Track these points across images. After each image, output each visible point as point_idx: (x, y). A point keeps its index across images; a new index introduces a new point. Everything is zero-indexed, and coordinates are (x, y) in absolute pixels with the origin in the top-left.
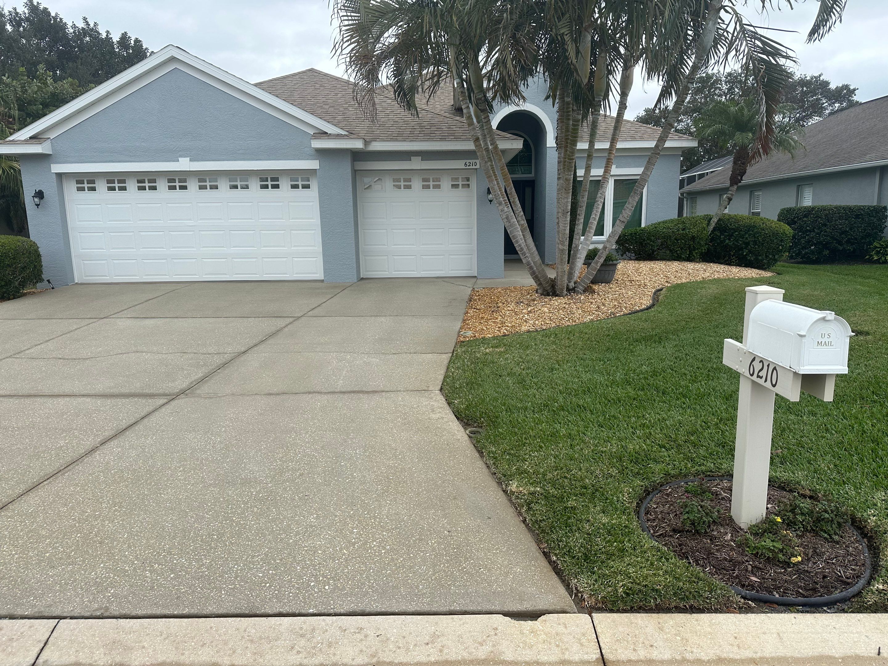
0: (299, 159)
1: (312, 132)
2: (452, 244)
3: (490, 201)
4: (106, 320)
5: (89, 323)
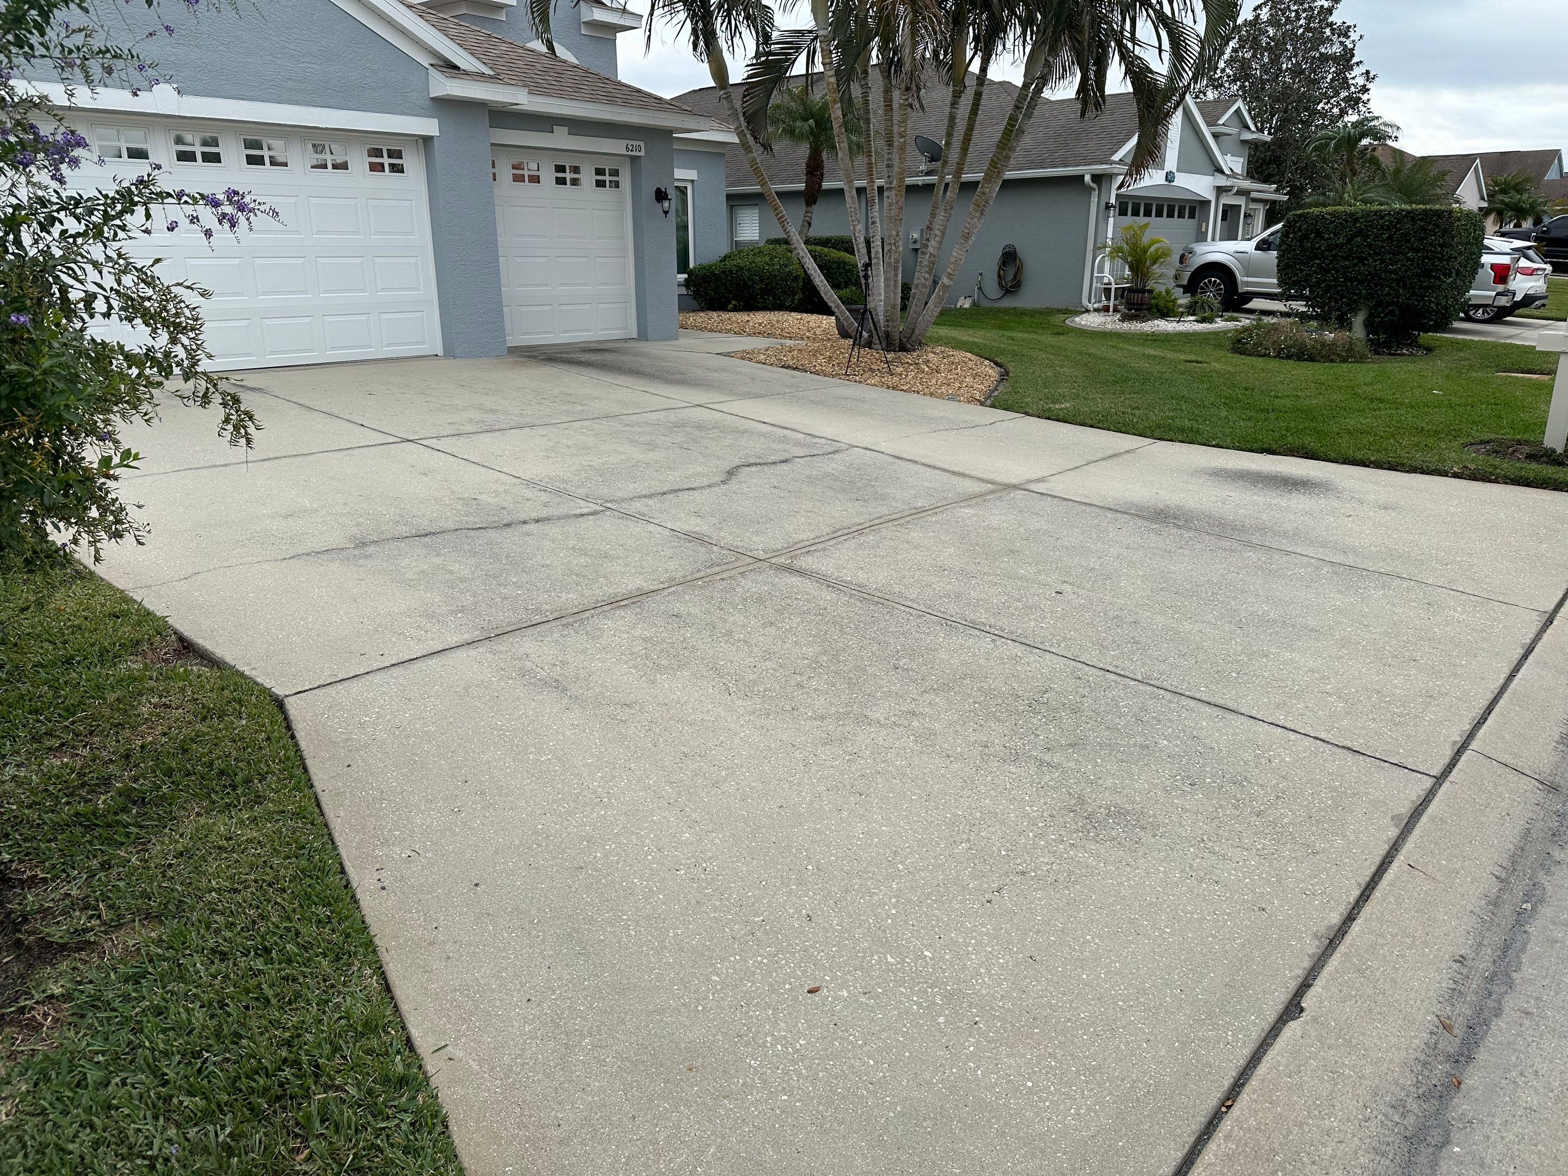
0: (403, 113)
1: (425, 61)
2: (601, 284)
3: (666, 213)
4: (424, 442)
5: (429, 450)
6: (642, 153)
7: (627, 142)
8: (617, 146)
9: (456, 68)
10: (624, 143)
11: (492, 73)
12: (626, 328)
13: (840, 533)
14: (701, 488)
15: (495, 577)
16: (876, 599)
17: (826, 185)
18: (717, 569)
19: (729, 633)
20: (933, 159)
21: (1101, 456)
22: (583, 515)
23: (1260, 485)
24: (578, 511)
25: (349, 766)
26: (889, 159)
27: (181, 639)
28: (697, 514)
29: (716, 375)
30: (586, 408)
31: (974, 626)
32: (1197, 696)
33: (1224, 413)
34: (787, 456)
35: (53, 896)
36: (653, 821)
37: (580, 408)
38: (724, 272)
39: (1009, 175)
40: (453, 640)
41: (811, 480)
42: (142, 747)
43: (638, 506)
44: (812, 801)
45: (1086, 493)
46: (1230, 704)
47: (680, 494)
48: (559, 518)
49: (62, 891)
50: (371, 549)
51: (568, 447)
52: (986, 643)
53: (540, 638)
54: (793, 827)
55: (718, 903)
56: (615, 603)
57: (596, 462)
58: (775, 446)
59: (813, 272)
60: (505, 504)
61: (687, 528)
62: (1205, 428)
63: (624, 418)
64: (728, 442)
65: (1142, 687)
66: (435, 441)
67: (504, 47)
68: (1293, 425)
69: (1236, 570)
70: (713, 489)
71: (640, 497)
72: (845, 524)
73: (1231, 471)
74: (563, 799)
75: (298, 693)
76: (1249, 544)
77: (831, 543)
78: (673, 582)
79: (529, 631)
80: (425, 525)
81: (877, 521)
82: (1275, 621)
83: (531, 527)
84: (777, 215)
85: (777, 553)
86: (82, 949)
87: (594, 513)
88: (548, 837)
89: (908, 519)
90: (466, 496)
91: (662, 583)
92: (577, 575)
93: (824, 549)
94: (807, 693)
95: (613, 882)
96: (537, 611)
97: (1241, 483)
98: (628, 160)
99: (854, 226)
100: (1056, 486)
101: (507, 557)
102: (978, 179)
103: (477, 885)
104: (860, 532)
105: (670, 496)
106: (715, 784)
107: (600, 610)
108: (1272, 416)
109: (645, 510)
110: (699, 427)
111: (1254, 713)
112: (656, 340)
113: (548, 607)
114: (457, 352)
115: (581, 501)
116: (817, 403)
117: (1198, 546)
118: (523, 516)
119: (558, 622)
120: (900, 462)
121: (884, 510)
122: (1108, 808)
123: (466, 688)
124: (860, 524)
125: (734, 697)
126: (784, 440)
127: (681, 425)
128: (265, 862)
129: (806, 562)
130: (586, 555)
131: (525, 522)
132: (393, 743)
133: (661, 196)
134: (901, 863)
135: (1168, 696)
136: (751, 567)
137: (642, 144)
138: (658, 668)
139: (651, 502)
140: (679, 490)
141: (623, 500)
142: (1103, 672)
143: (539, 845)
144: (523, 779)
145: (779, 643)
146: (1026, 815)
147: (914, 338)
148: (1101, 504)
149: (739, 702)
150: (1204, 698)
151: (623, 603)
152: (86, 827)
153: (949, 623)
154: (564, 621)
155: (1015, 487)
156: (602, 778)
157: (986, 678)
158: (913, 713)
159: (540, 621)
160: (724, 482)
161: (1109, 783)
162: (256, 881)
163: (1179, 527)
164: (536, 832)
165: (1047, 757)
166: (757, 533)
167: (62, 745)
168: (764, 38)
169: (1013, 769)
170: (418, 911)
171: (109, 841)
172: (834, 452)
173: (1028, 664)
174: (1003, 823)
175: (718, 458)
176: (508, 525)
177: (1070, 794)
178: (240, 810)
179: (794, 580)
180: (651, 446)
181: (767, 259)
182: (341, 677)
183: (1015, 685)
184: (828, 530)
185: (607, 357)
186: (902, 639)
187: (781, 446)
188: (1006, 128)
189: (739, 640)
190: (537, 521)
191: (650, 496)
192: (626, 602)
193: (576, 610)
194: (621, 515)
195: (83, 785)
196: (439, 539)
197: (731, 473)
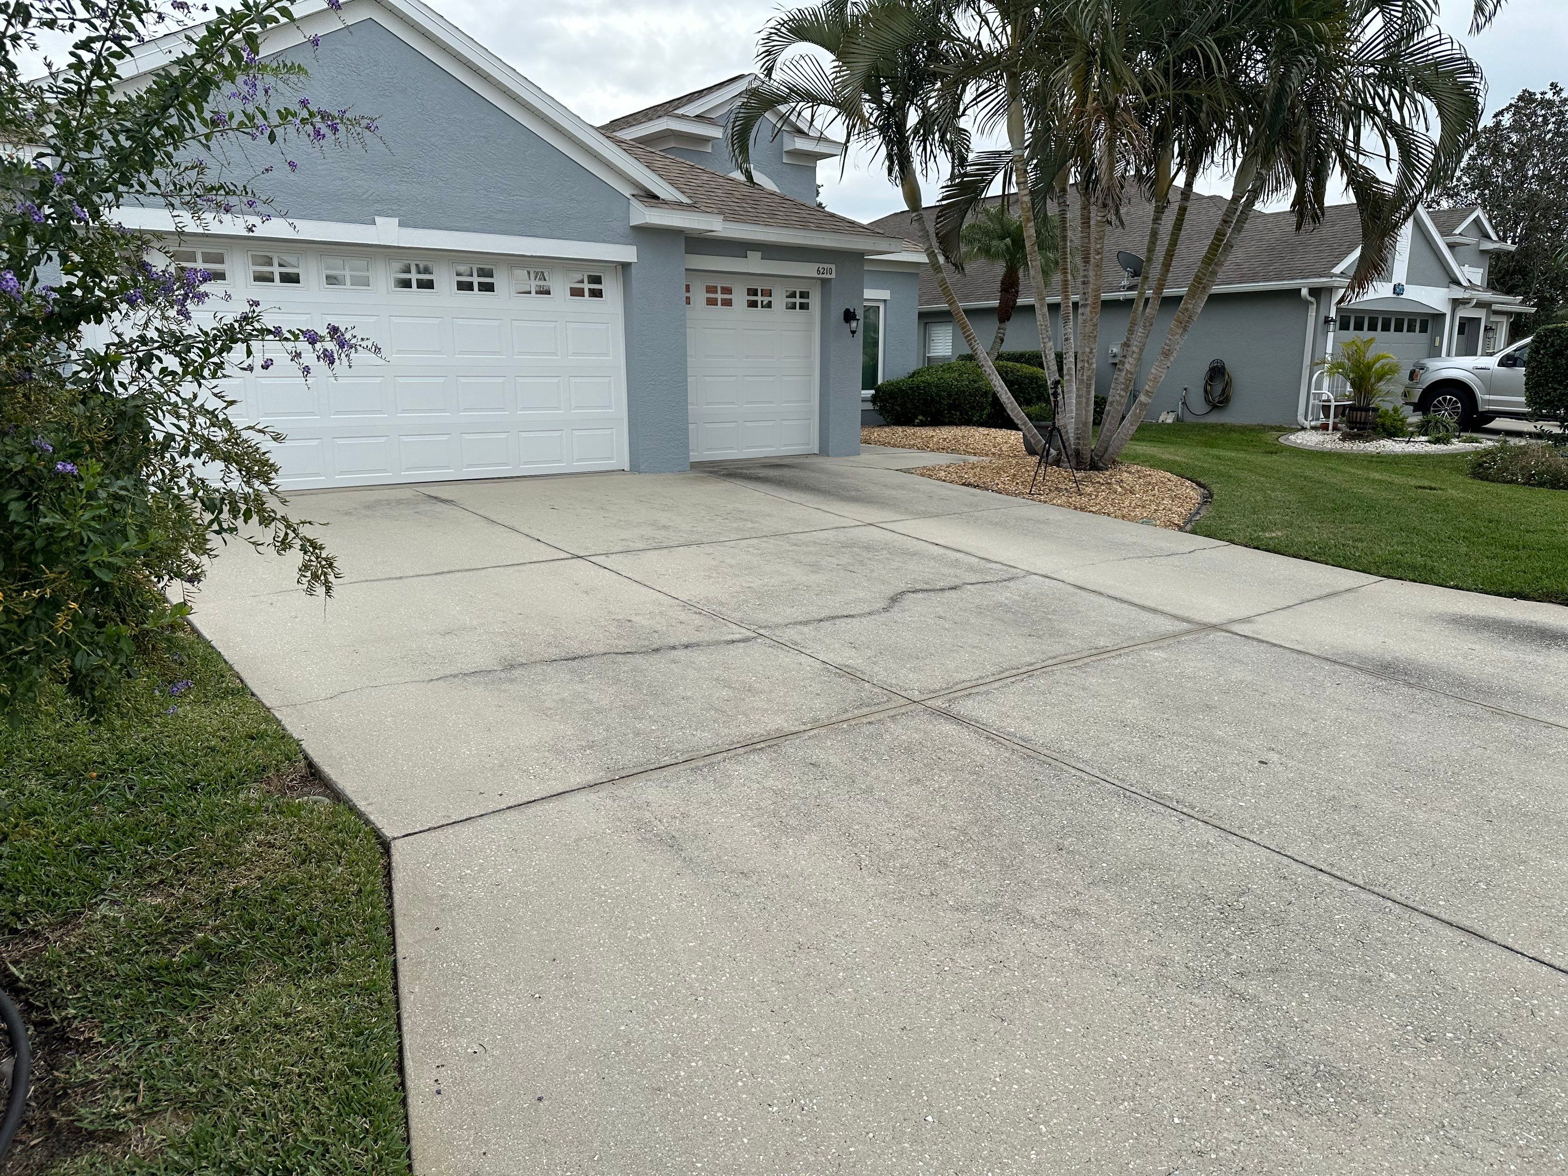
0: (604, 241)
1: (627, 192)
2: (786, 402)
3: (853, 332)
4: (592, 559)
5: (597, 567)
6: (833, 276)
7: (818, 265)
8: (809, 270)
9: (656, 197)
10: (816, 266)
11: (689, 201)
12: (808, 444)
13: (1007, 674)
14: (860, 615)
15: (633, 708)
16: (1042, 758)
17: (1020, 301)
18: (865, 710)
19: (870, 790)
20: (1136, 274)
21: (1318, 594)
22: (733, 642)
23: (1511, 637)
24: (730, 637)
25: (437, 929)
26: (1085, 276)
27: (310, 764)
28: (852, 645)
29: (894, 492)
30: (756, 525)
31: (1159, 800)
32: (1435, 912)
33: (1463, 550)
34: (957, 582)
35: (100, 1066)
36: (750, 1033)
37: (750, 525)
38: (911, 388)
39: (1216, 289)
40: (576, 780)
41: (980, 611)
42: (235, 892)
43: (790, 634)
44: (942, 1025)
45: (1299, 638)
46: (1477, 927)
47: (837, 621)
48: (709, 644)
49: (111, 1062)
50: (516, 673)
51: (731, 566)
52: (1171, 823)
53: (665, 784)
54: (915, 1059)
55: (812, 1159)
56: (751, 746)
57: (756, 584)
58: (945, 571)
59: (999, 389)
60: (658, 627)
61: (839, 660)
62: (1442, 566)
63: (792, 536)
64: (895, 565)
65: (1363, 895)
66: (603, 557)
67: (705, 177)
68: (1549, 565)
69: (1482, 744)
70: (873, 617)
71: (795, 623)
72: (1014, 663)
73: (1473, 618)
74: (654, 993)
75: (407, 835)
76: (1498, 712)
77: (997, 685)
78: (817, 724)
79: (655, 775)
80: (575, 647)
81: (1051, 662)
82: (1535, 815)
83: (680, 654)
84: (964, 333)
85: (934, 693)
86: (109, 1140)
87: (745, 640)
88: (629, 1042)
89: (1086, 660)
90: (620, 617)
91: (804, 724)
92: (717, 710)
93: (987, 693)
94: (951, 874)
95: (693, 1113)
96: (668, 751)
97: (1486, 634)
98: (819, 282)
99: (1044, 343)
100: (1263, 628)
101: (649, 686)
102: (1180, 294)
103: (540, 1099)
104: (1030, 674)
105: (827, 624)
106: (829, 990)
107: (733, 752)
108: (1523, 554)
109: (798, 638)
110: (868, 548)
111: (1510, 942)
112: (836, 456)
113: (680, 747)
114: (642, 467)
115: (734, 626)
116: (996, 524)
117: (1434, 711)
118: (672, 641)
119: (687, 765)
120: (1083, 593)
121: (1059, 649)
122: (1316, 1066)
123: (576, 841)
124: (1031, 664)
125: (865, 873)
126: (956, 564)
127: (848, 545)
128: (316, 1050)
129: (967, 707)
130: (730, 687)
131: (674, 648)
132: (488, 904)
133: (849, 316)
134: (1046, 1123)
135: (1397, 909)
136: (903, 710)
137: (833, 267)
138: (785, 829)
139: (805, 629)
140: (838, 617)
141: (777, 626)
142: (1314, 872)
143: (618, 1053)
144: (615, 963)
145: (925, 806)
146: (1208, 1067)
147: (1106, 456)
148: (1316, 653)
149: (870, 880)
150: (1443, 916)
151: (758, 746)
152: (156, 984)
153: (1126, 793)
154: (693, 764)
155: (1215, 627)
156: (702, 968)
157: (1169, 870)
158: (1076, 911)
159: (668, 763)
160: (885, 610)
161: (1318, 1029)
162: (300, 1075)
163: (1410, 685)
164: (617, 1035)
165: (1240, 987)
166: (914, 670)
167: (162, 882)
168: (960, 160)
169: (1197, 1001)
170: (469, 1128)
171: (172, 1002)
172: (1009, 580)
173: (1223, 855)
174: (1178, 1076)
175: (883, 582)
176: (656, 650)
177: (1267, 1041)
178: (310, 978)
179: (949, 728)
180: (815, 568)
181: (956, 375)
182: (454, 819)
183: (1205, 883)
184: (993, 669)
185: (786, 473)
186: (1069, 810)
187: (952, 571)
188: (1212, 243)
189: (880, 800)
190: (687, 647)
191: (806, 623)
192: (763, 745)
193: (708, 752)
194: (773, 643)
195: (168, 931)
196: (585, 664)
197: (894, 600)
